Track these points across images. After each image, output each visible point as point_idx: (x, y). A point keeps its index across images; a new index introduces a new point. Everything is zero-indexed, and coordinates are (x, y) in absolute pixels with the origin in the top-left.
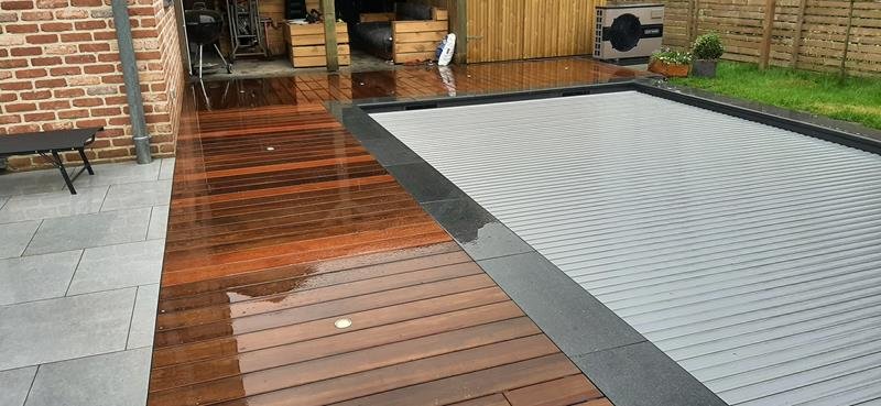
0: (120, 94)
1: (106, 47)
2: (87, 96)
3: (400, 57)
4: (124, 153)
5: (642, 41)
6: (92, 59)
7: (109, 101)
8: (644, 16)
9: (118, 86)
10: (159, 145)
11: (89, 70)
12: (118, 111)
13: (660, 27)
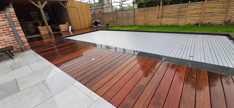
0: (14, 39)
1: (9, 30)
2: (6, 40)
3: (62, 31)
4: (19, 51)
5: (98, 25)
6: (6, 32)
7: (12, 41)
8: (98, 21)
9: (13, 37)
10: (27, 48)
11: (5, 35)
12: (15, 42)
13: (100, 23)
